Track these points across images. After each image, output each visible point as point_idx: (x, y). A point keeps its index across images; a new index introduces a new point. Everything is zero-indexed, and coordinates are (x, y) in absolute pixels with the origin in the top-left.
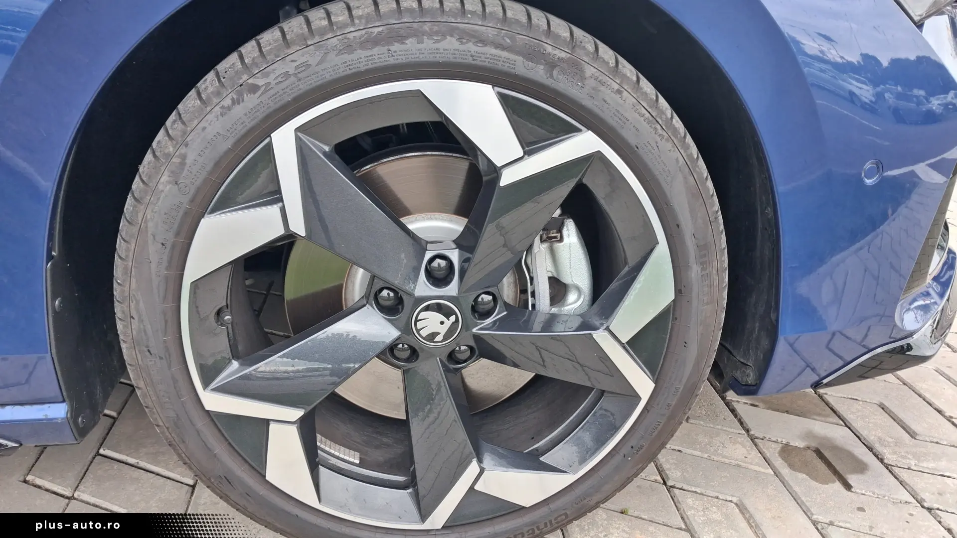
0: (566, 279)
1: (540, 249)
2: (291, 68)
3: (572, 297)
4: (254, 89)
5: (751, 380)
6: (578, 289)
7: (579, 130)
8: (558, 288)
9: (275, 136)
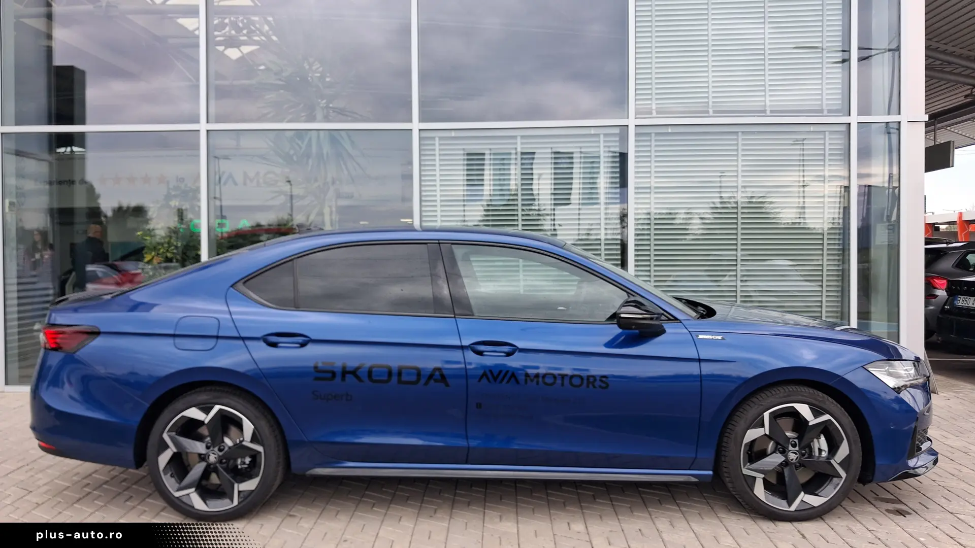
0: (822, 448)
1: (815, 440)
2: (769, 401)
3: (823, 453)
4: (762, 405)
5: (871, 479)
6: (825, 451)
7: (825, 414)
8: (820, 450)
9: (765, 414)
